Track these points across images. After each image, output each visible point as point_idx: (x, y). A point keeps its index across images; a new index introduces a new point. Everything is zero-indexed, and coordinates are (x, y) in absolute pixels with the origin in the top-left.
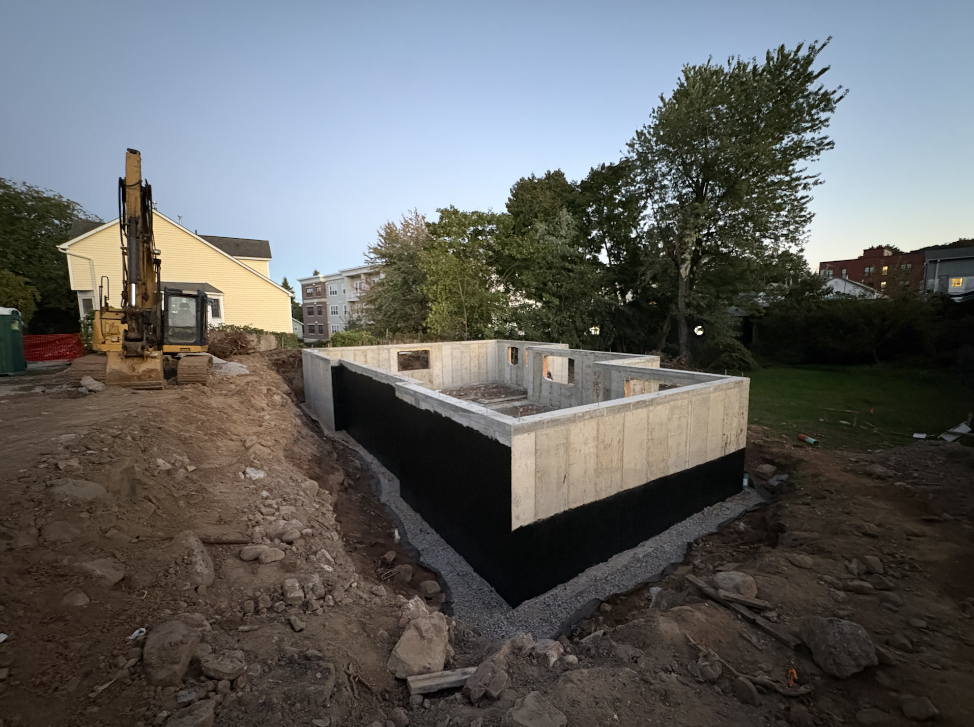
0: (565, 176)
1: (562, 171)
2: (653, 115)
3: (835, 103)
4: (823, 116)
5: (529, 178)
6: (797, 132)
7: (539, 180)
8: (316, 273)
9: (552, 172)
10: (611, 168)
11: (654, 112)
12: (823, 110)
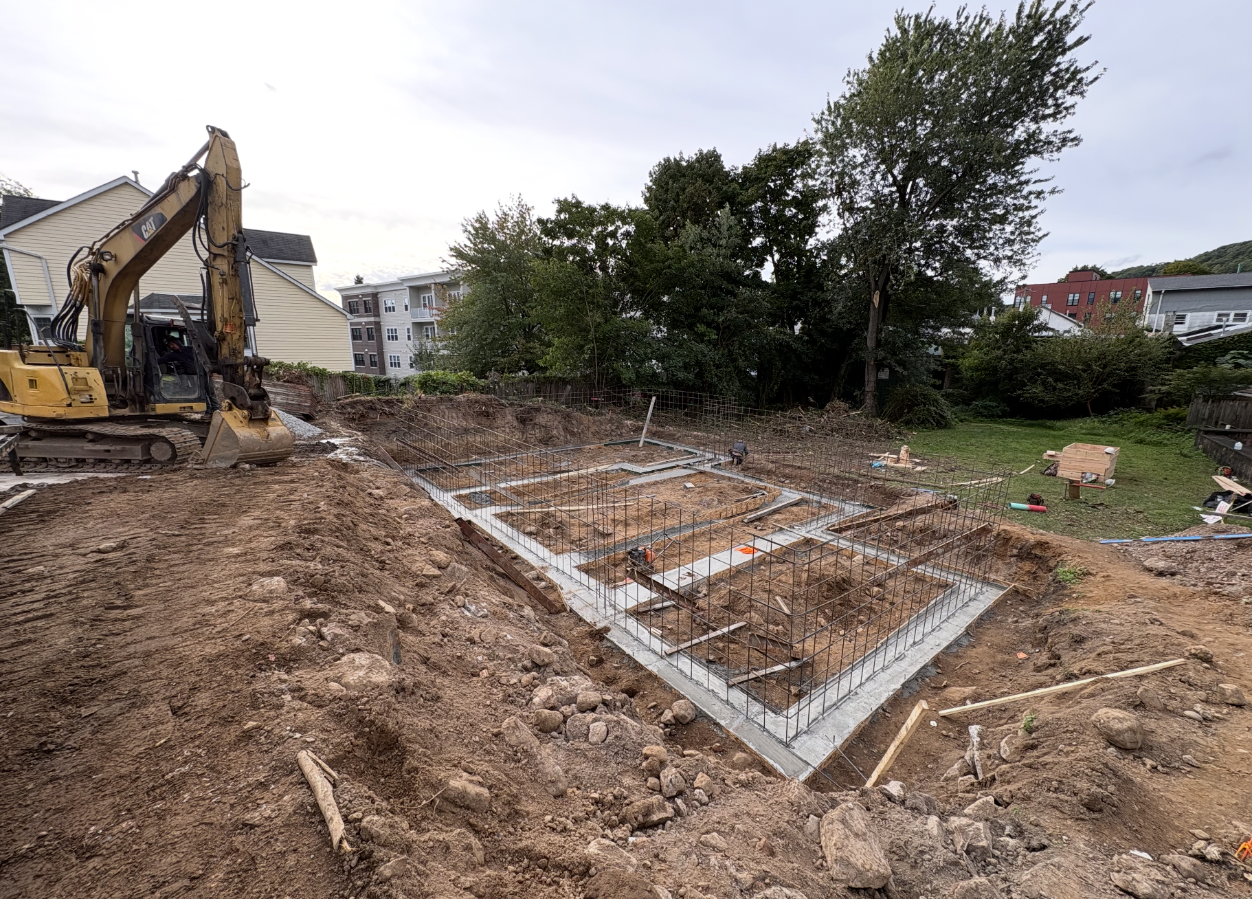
0: (722, 159)
1: (719, 151)
2: (847, 79)
3: (1087, 85)
4: (1069, 100)
5: (675, 159)
6: (1035, 120)
7: (688, 161)
8: (359, 280)
9: (705, 151)
10: (785, 151)
11: (849, 75)
12: (1071, 93)
